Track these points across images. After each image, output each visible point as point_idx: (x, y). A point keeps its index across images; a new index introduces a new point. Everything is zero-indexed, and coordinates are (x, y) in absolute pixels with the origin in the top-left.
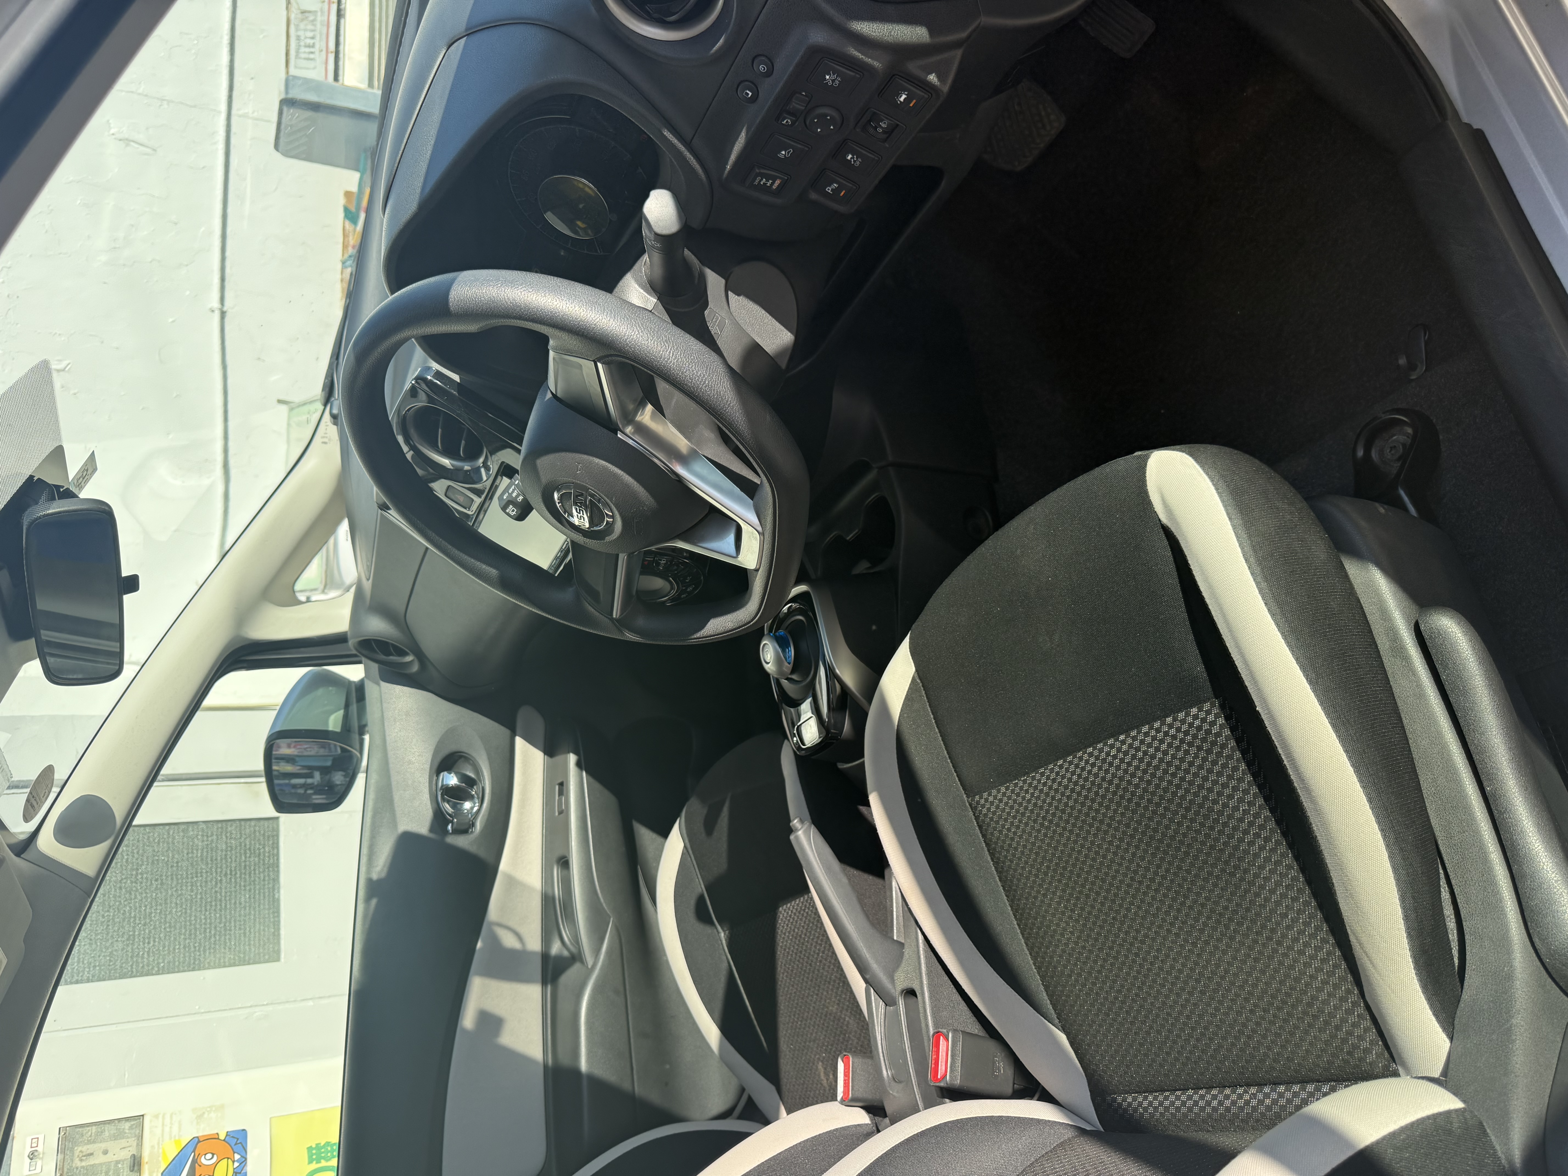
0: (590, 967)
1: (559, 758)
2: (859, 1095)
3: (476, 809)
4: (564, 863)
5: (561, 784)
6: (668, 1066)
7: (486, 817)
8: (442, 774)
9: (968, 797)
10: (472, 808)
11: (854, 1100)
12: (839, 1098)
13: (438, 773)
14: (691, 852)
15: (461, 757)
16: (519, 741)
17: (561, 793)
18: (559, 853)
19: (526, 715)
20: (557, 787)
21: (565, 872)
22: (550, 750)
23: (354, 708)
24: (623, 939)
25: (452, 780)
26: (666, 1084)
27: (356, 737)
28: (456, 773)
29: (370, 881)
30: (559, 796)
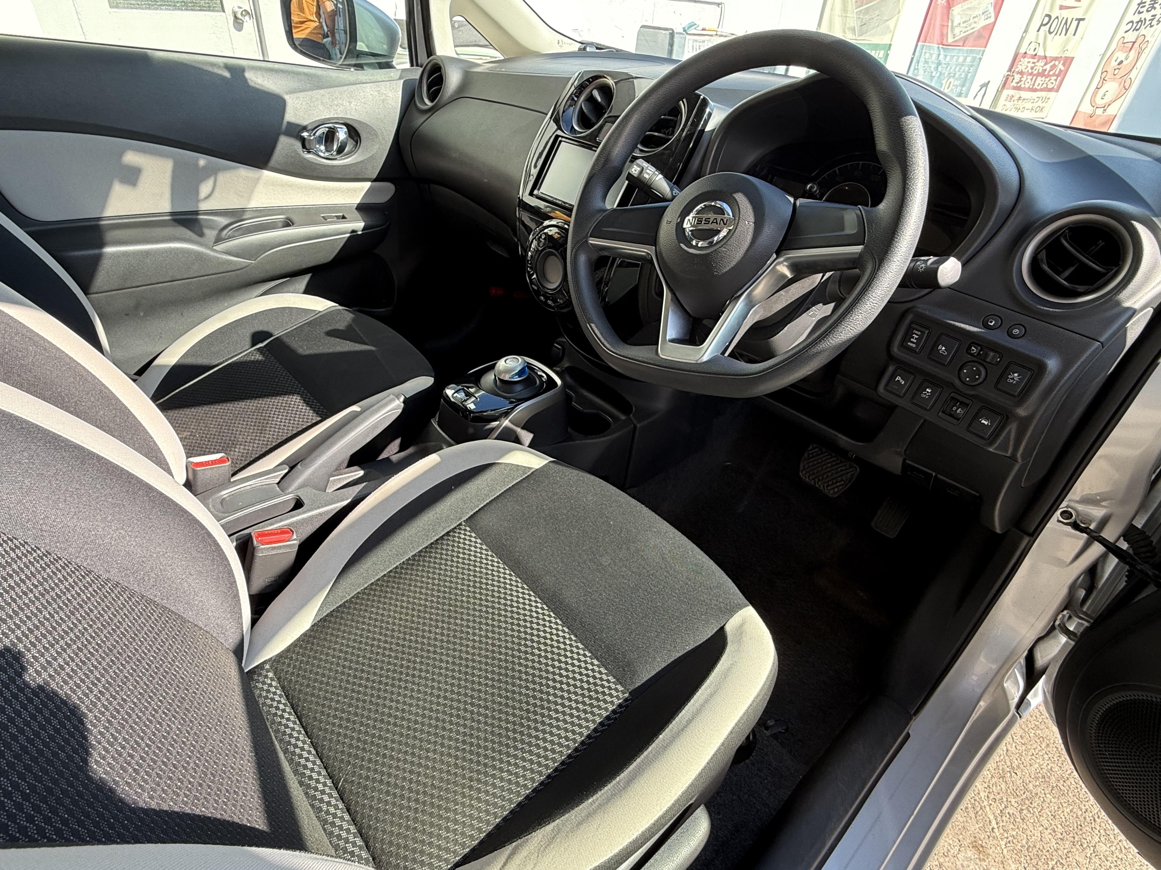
0: (214, 248)
1: (357, 214)
2: (201, 476)
3: (322, 155)
4: (288, 223)
5: (344, 217)
6: (142, 314)
7: (315, 162)
8: (344, 127)
9: (464, 521)
10: (322, 151)
11: (195, 472)
12: (191, 459)
13: (346, 124)
14: (317, 316)
15: (357, 143)
16: (368, 185)
17: (337, 217)
18: (295, 218)
19: (388, 190)
20: (341, 214)
21: (280, 225)
22: (362, 208)
23: (373, 60)
24: (239, 272)
25: (342, 134)
26: (127, 315)
27: (354, 62)
28: (346, 138)
29: (242, 70)
30: (336, 216)
